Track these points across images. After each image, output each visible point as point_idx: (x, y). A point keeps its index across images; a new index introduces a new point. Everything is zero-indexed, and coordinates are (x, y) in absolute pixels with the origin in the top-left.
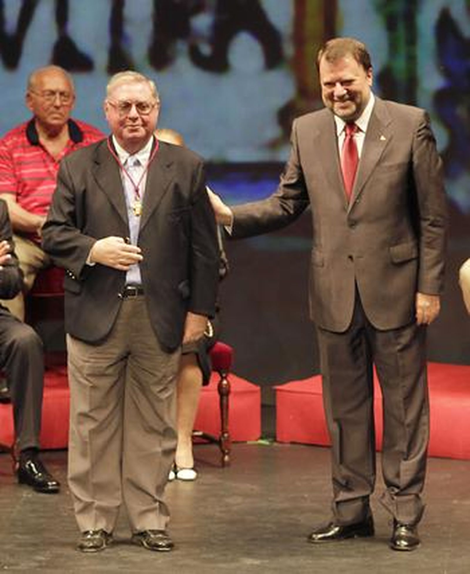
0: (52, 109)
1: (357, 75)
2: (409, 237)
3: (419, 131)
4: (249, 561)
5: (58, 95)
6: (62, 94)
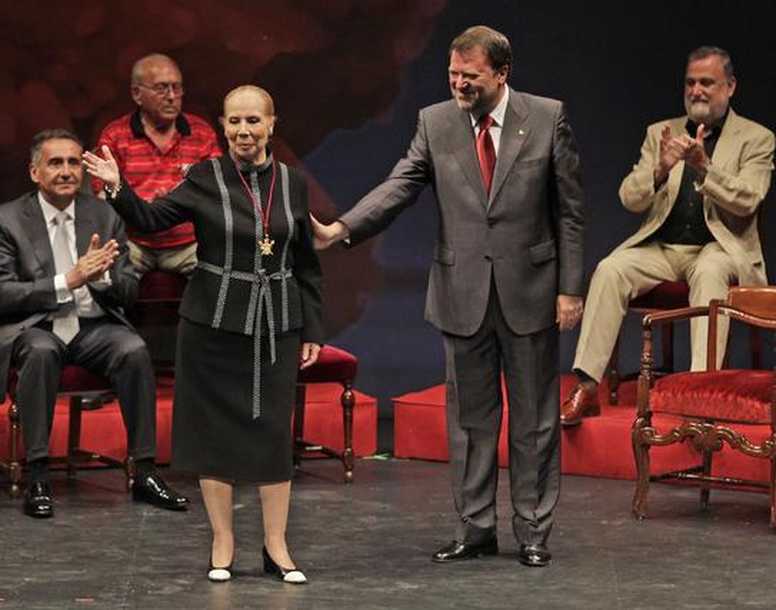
0: (166, 103)
1: (481, 71)
2: (548, 235)
3: (559, 124)
4: (407, 586)
5: (171, 88)
6: (174, 85)
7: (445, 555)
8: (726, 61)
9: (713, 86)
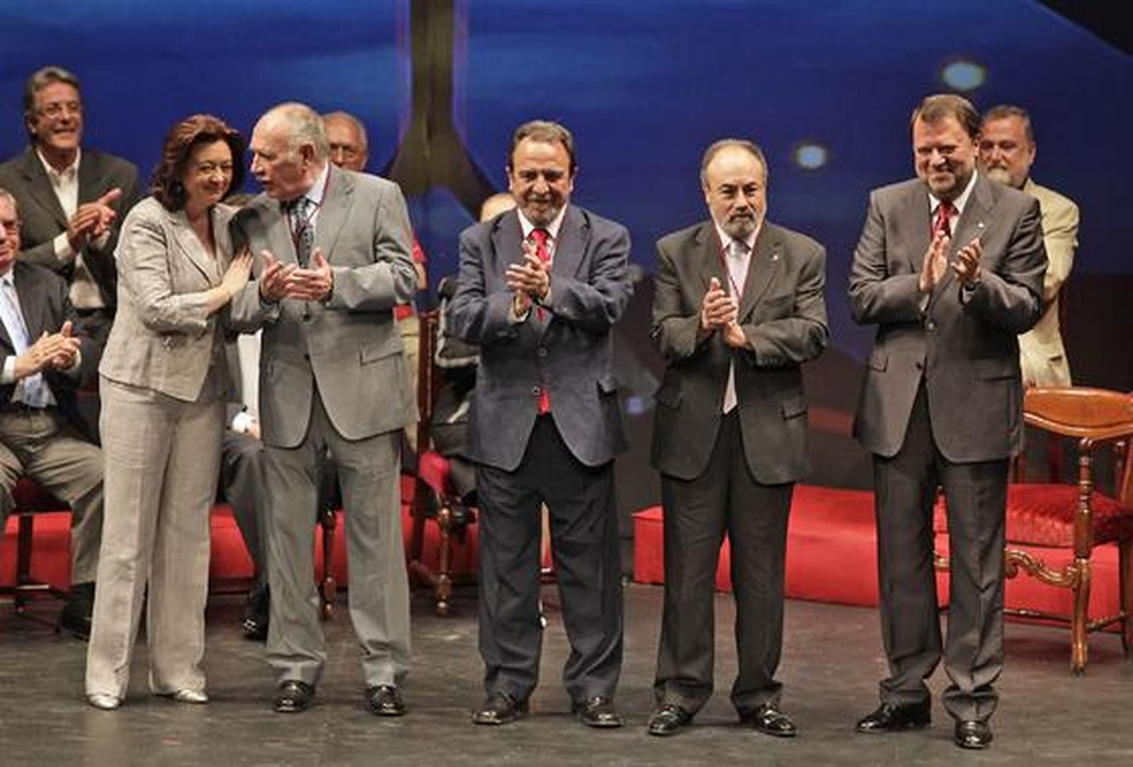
1: (960, 141)
6: (346, 148)
7: (871, 724)
8: (1026, 122)
9: (1014, 151)
